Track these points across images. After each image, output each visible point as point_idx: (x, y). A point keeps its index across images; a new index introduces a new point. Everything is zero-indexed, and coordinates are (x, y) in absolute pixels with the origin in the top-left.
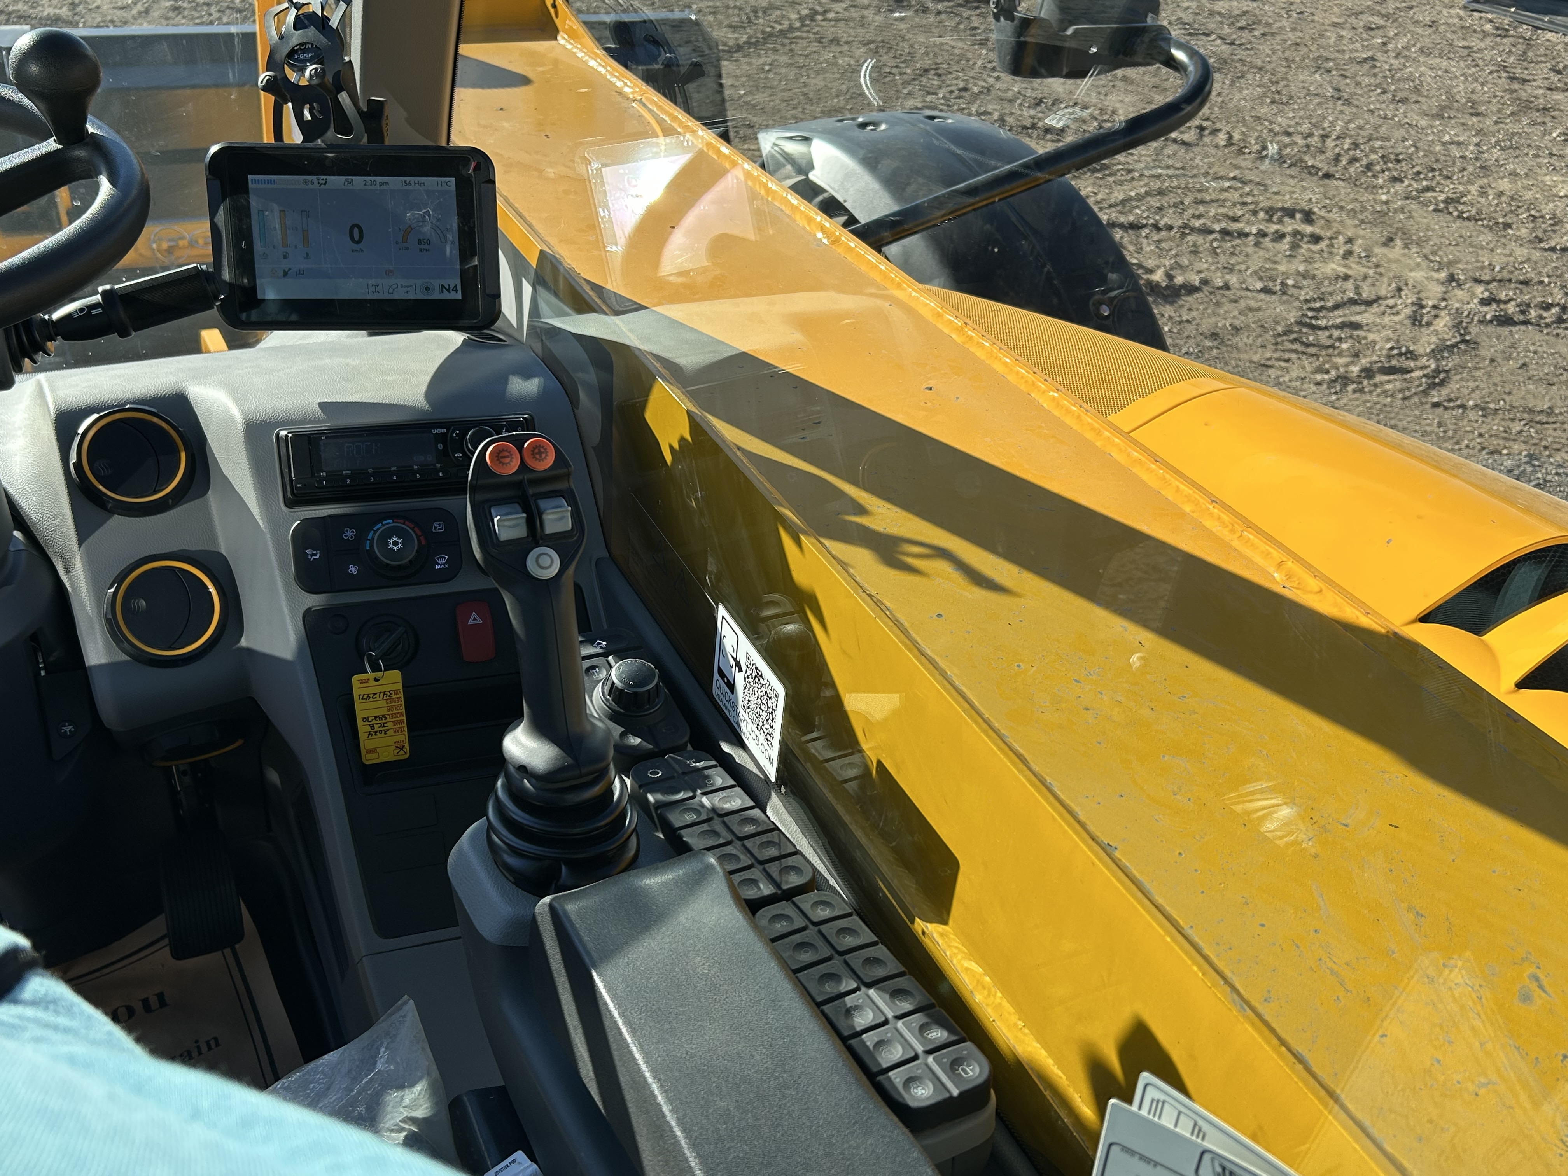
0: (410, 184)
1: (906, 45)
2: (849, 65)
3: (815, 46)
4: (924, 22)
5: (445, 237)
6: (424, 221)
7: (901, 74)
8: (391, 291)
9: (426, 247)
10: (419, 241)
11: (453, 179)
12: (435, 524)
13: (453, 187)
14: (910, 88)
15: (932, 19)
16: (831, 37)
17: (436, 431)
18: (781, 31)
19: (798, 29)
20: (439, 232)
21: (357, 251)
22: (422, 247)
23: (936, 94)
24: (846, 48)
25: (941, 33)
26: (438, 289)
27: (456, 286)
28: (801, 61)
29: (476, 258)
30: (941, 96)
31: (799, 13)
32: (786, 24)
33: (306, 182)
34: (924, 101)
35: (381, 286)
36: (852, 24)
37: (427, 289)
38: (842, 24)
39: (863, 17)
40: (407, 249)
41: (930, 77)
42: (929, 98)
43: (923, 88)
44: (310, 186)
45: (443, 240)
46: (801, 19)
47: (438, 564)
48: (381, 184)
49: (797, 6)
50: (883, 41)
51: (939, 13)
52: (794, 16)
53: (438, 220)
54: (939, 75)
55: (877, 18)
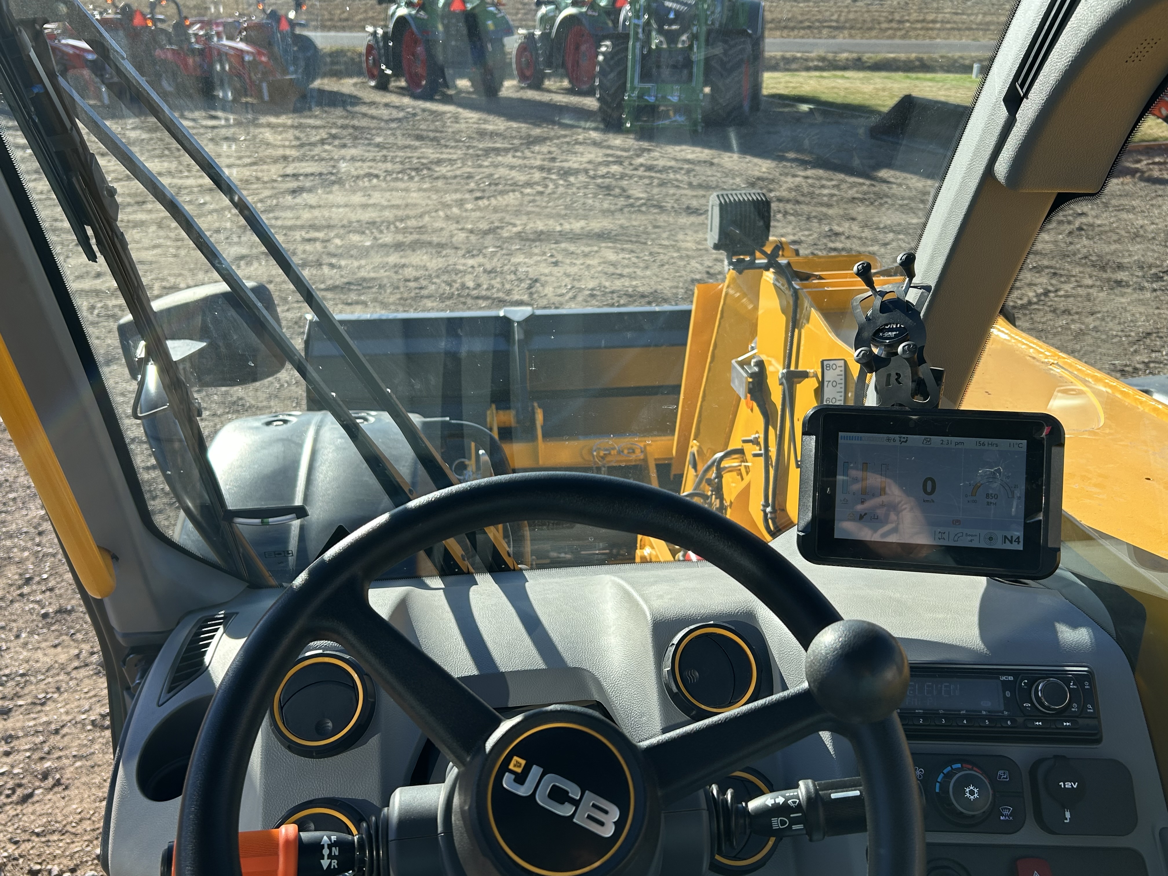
0: (984, 444)
1: (1128, 315)
2: (1081, 330)
3: (1050, 316)
4: (1142, 297)
5: (1013, 493)
6: (995, 478)
7: (1126, 336)
8: (956, 539)
9: (993, 501)
10: (988, 495)
11: (1025, 442)
12: (1000, 772)
13: (1024, 449)
14: (1135, 347)
15: (1148, 295)
16: (1063, 308)
17: (1004, 678)
18: (1022, 305)
19: (1035, 303)
20: (1007, 488)
21: (928, 501)
22: (989, 500)
23: (1159, 351)
24: (1076, 317)
25: (1159, 305)
26: (1000, 540)
27: (1018, 538)
28: (1040, 326)
29: (1042, 514)
30: (1164, 353)
31: (1035, 291)
32: (1025, 301)
33: (889, 440)
34: (1151, 357)
35: (947, 534)
36: (1079, 299)
37: (991, 539)
38: (1071, 300)
39: (1088, 294)
40: (975, 501)
41: (1153, 338)
42: (1154, 355)
43: (1148, 347)
44: (892, 443)
45: (1010, 496)
46: (1038, 296)
47: (1003, 815)
48: (957, 444)
49: (1035, 287)
50: (1108, 312)
51: (1155, 290)
52: (1031, 294)
53: (1008, 477)
54: (1161, 337)
55: (1101, 294)
